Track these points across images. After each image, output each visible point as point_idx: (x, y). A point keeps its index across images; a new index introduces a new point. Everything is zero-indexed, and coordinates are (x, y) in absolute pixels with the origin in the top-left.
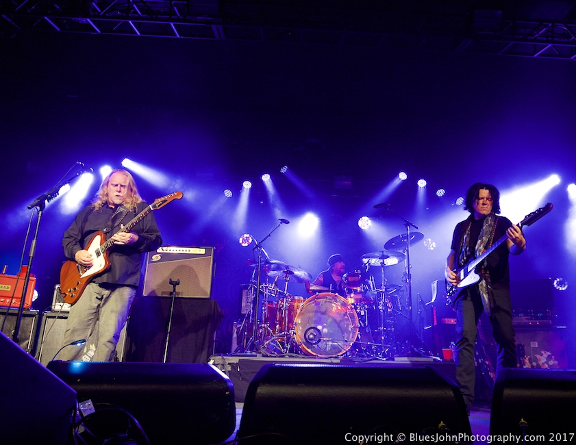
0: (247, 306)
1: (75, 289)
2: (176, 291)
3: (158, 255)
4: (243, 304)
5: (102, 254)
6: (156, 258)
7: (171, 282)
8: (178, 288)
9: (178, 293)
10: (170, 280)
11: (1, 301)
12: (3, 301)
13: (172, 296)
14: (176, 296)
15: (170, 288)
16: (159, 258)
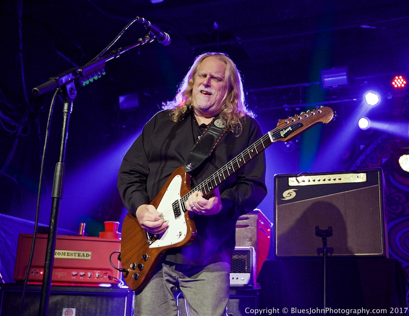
1: (140, 266)
2: (329, 246)
3: (291, 190)
5: (183, 214)
6: (289, 194)
7: (319, 233)
9: (331, 250)
10: (317, 228)
11: (81, 276)
12: (84, 275)
13: (321, 255)
14: (329, 255)
15: (318, 242)
16: (294, 194)
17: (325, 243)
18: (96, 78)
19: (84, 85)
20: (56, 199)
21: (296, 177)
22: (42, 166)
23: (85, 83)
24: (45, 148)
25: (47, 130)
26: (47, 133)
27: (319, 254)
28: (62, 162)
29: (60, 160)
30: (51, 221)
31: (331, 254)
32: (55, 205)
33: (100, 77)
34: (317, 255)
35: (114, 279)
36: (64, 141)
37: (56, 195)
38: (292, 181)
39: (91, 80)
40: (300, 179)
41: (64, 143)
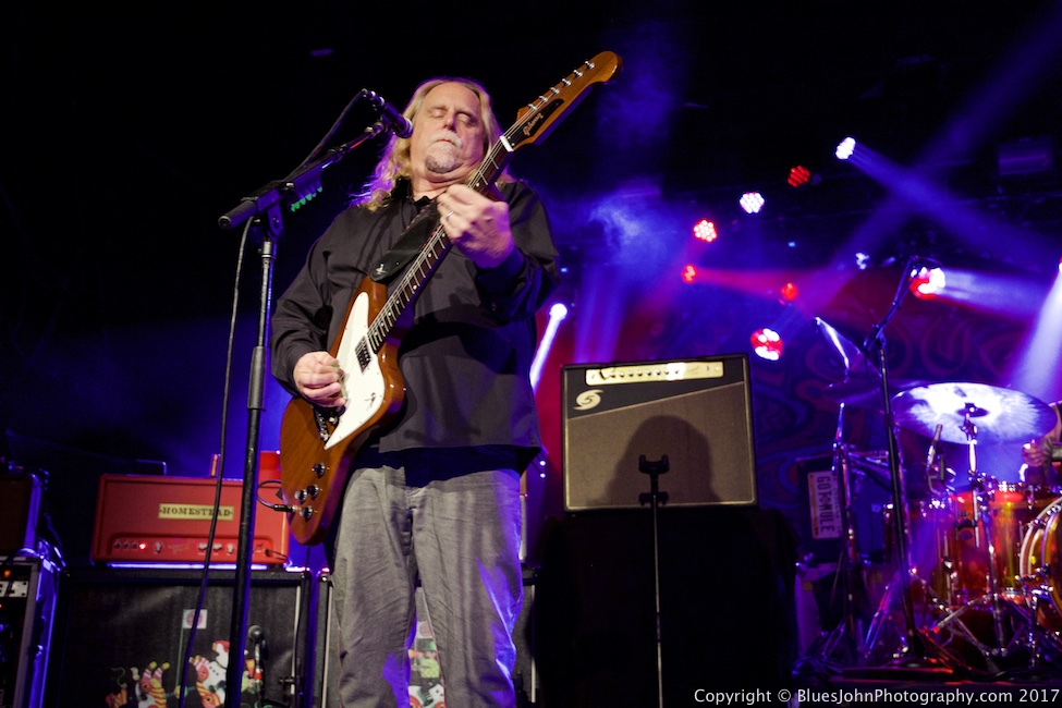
0: (827, 517)
1: (311, 490)
2: (661, 490)
3: (592, 393)
4: (816, 512)
5: (374, 357)
6: (588, 400)
7: (645, 466)
8: (665, 483)
9: (664, 497)
10: (642, 458)
11: (216, 551)
12: (220, 549)
13: (648, 505)
14: (660, 505)
15: (644, 483)
16: (596, 400)
17: (654, 485)
18: (309, 197)
19: (293, 209)
20: (255, 412)
21: (601, 368)
22: (229, 352)
23: (295, 206)
24: (233, 320)
25: (236, 290)
26: (236, 294)
27: (643, 504)
28: (263, 345)
29: (261, 343)
30: (248, 451)
31: (664, 503)
32: (254, 423)
33: (314, 195)
34: (638, 506)
35: (275, 555)
36: (266, 309)
37: (255, 403)
38: (593, 377)
39: (303, 201)
40: (607, 372)
41: (266, 314)
